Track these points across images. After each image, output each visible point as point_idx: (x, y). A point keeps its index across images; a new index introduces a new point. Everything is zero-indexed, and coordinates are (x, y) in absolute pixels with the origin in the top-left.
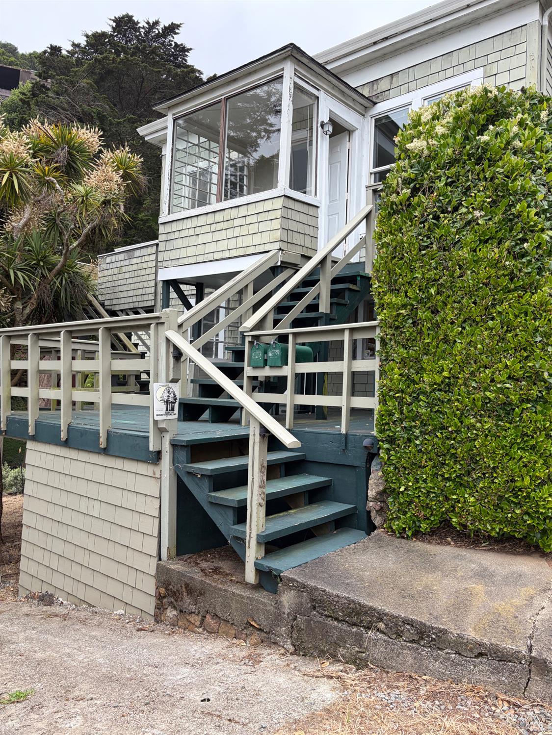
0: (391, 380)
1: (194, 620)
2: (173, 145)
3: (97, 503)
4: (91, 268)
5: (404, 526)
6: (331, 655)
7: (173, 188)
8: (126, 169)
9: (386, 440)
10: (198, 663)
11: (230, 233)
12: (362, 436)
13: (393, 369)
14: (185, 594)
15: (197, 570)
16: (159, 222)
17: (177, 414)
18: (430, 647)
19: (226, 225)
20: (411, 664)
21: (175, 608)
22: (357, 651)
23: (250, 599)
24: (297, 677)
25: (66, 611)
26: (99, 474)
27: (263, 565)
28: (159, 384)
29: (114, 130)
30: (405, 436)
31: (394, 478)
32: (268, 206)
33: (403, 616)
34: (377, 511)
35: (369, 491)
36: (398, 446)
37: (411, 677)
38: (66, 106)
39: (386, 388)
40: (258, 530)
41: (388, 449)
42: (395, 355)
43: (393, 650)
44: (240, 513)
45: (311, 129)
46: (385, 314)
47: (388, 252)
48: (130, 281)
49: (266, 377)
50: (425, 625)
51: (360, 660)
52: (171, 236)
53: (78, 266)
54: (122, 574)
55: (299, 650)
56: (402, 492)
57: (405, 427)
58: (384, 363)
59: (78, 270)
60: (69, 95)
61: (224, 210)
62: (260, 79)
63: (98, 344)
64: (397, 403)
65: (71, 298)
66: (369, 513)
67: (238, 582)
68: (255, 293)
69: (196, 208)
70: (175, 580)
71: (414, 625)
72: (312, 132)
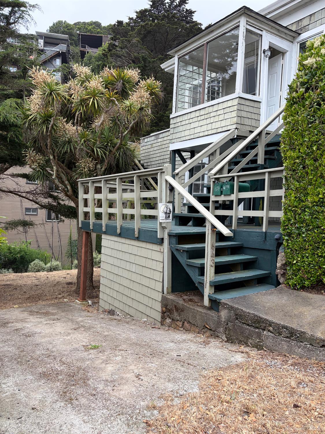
0: (290, 200)
1: (179, 324)
2: (178, 73)
3: (134, 265)
4: (135, 145)
5: (295, 283)
6: (245, 343)
7: (178, 98)
8: (152, 89)
9: (287, 235)
10: (178, 342)
11: (208, 121)
12: (275, 233)
13: (291, 194)
14: (175, 311)
15: (181, 299)
16: (170, 118)
17: (171, 219)
18: (296, 341)
19: (206, 116)
20: (286, 349)
21: (170, 318)
22: (258, 341)
23: (206, 314)
24: (226, 351)
25: (120, 318)
26: (135, 250)
27: (212, 297)
28: (162, 204)
29: (151, 66)
30: (297, 232)
31: (291, 256)
32: (230, 104)
33: (282, 324)
34: (281, 275)
35: (277, 264)
36: (293, 237)
37: (285, 355)
38: (125, 55)
39: (287, 205)
40: (210, 279)
41: (287, 239)
42: (293, 186)
43: (276, 342)
44: (202, 270)
45: (257, 55)
46: (287, 163)
47: (290, 127)
48: (157, 152)
49: (223, 201)
50: (294, 329)
51: (260, 346)
52: (177, 125)
53: (129, 144)
54: (146, 301)
55: (230, 340)
56: (295, 264)
57: (297, 227)
58: (287, 191)
59: (128, 147)
60: (127, 48)
61: (205, 108)
62: (226, 29)
63: (134, 186)
64: (293, 214)
65: (125, 162)
66: (277, 275)
67: (201, 306)
68: (220, 154)
69: (191, 108)
70: (170, 304)
71: (288, 329)
72: (258, 57)
